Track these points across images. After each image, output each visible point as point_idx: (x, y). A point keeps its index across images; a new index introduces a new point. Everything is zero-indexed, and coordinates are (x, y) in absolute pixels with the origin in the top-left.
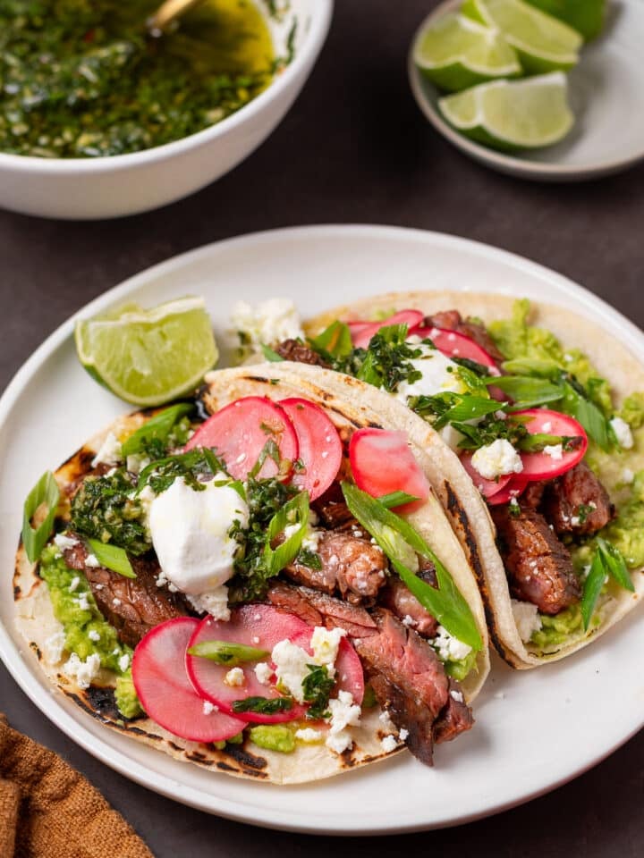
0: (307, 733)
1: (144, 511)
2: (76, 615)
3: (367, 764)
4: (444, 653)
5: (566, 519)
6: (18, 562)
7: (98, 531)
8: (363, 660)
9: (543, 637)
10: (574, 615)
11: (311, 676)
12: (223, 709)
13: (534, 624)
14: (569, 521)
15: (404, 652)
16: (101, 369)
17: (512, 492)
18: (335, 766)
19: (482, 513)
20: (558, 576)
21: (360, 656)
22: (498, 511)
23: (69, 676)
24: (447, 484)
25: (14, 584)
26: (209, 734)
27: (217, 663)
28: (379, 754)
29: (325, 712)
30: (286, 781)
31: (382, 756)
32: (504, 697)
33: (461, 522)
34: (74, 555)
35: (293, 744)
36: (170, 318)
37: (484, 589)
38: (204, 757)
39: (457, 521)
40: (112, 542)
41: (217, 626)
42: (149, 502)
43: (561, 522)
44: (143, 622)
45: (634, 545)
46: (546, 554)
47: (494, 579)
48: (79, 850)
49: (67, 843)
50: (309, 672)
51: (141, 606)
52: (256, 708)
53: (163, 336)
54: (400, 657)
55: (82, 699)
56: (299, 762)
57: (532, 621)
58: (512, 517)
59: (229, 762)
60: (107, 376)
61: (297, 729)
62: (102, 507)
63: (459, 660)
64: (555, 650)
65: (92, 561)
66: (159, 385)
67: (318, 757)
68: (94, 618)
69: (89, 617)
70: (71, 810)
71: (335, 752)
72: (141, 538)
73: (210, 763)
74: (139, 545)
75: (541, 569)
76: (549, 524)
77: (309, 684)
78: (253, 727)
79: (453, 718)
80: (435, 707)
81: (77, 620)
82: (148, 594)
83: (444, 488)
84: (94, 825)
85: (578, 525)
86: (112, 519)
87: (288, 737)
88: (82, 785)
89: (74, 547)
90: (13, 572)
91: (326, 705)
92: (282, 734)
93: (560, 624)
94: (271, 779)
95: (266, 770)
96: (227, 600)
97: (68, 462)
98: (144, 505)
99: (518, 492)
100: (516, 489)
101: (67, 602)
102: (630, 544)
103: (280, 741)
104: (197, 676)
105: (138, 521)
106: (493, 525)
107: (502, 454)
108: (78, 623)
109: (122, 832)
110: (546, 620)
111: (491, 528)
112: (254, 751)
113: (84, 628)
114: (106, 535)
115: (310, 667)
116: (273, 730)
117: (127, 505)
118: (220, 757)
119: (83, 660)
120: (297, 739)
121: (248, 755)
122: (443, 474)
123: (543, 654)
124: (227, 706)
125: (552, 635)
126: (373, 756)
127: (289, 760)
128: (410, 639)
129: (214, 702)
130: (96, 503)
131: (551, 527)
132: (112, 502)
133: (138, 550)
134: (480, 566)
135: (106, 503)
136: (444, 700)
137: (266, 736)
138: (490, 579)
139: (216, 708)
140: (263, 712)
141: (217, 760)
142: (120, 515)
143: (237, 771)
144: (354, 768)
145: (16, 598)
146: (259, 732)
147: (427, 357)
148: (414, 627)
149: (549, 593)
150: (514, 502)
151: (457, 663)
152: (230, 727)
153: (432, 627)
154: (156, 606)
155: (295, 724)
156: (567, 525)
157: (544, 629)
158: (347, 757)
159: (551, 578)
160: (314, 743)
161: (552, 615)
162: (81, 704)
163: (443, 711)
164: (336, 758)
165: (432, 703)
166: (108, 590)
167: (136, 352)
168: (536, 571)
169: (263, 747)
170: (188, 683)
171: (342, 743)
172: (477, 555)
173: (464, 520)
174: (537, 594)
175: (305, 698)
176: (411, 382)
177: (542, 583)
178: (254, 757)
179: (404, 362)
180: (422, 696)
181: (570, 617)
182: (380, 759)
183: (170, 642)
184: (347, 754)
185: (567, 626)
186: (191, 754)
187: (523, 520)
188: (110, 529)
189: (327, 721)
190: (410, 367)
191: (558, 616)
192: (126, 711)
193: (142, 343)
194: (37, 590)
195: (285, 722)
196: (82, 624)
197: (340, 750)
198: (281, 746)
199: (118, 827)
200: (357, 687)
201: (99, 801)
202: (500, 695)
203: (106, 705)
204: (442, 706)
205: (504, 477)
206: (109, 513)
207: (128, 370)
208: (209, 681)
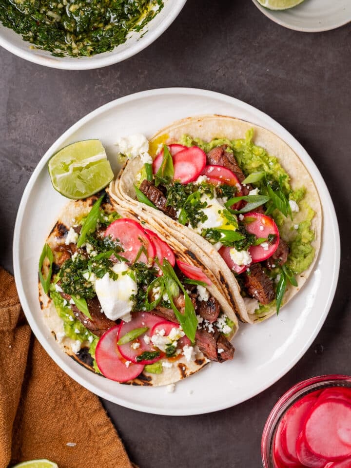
0: (166, 364)
1: (93, 284)
3: (191, 375)
5: (270, 266)
6: (39, 289)
9: (260, 311)
12: (133, 362)
18: (179, 378)
19: (235, 284)
24: (220, 272)
25: (39, 300)
30: (160, 385)
33: (226, 287)
40: (81, 298)
42: (95, 281)
45: (298, 265)
50: (168, 347)
52: (146, 359)
55: (76, 357)
56: (165, 376)
57: (256, 306)
59: (137, 381)
61: (162, 362)
64: (265, 315)
65: (72, 302)
73: (129, 384)
75: (259, 293)
78: (146, 367)
82: (98, 317)
83: (219, 275)
87: (159, 367)
89: (63, 292)
90: (38, 295)
92: (157, 367)
94: (154, 385)
95: (152, 382)
97: (53, 231)
101: (63, 314)
102: (296, 265)
103: (156, 370)
105: (91, 288)
106: (239, 287)
107: (243, 258)
108: (70, 324)
110: (261, 304)
112: (146, 374)
113: (72, 326)
114: (78, 297)
118: (134, 381)
119: (75, 342)
120: (162, 367)
121: (145, 376)
122: (219, 267)
123: (260, 318)
124: (134, 359)
125: (263, 310)
126: (194, 372)
127: (161, 376)
129: (130, 360)
131: (264, 272)
134: (234, 302)
139: (131, 362)
141: (132, 382)
143: (140, 385)
144: (186, 377)
145: (42, 308)
146: (149, 367)
147: (210, 206)
150: (248, 270)
156: (270, 269)
157: (260, 308)
160: (170, 368)
162: (75, 360)
167: (78, 183)
169: (150, 373)
170: (118, 354)
173: (227, 286)
175: (167, 352)
176: (203, 222)
178: (147, 377)
179: (199, 211)
183: (109, 340)
184: (183, 372)
185: (269, 306)
190: (202, 214)
194: (50, 305)
195: (158, 361)
202: (243, 334)
203: (85, 358)
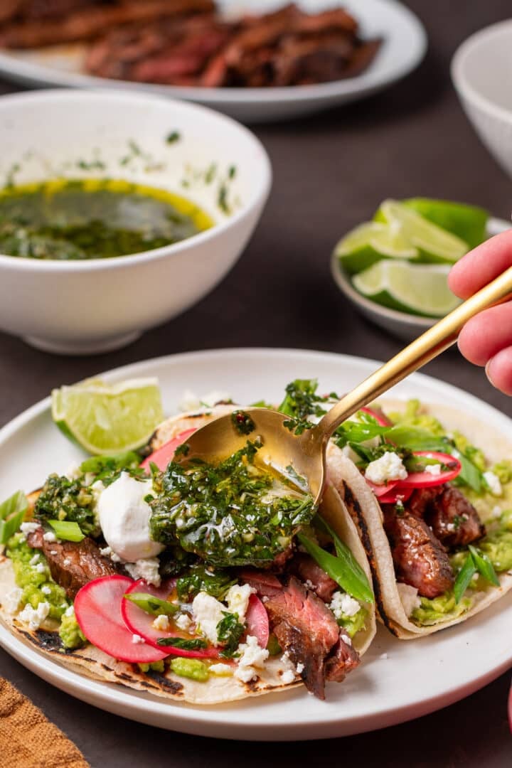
0: (219, 667)
1: (95, 499)
2: (32, 576)
3: (268, 691)
4: (338, 613)
5: (443, 525)
7: (56, 511)
8: (269, 612)
9: (422, 613)
10: (449, 599)
11: (224, 620)
12: (149, 642)
13: (415, 602)
14: (446, 527)
15: (303, 606)
16: (71, 424)
17: (398, 496)
18: (241, 692)
19: (373, 504)
20: (435, 559)
21: (267, 609)
22: (387, 508)
23: (23, 621)
24: (344, 482)
26: (135, 656)
27: (147, 613)
28: (278, 684)
29: (235, 653)
30: (198, 701)
31: (281, 686)
32: (388, 658)
33: (355, 510)
34: (35, 536)
35: (206, 674)
36: (129, 391)
37: (373, 563)
38: (130, 677)
39: (352, 509)
40: (67, 519)
41: (149, 589)
42: (99, 492)
43: (439, 527)
44: (86, 577)
45: (500, 554)
46: (425, 542)
47: (381, 555)
48: (19, 747)
49: (9, 742)
50: (223, 617)
51: (87, 567)
52: (177, 644)
53: (123, 404)
54: (299, 610)
55: (32, 635)
56: (211, 687)
57: (413, 600)
58: (398, 516)
59: (151, 682)
60: (75, 429)
61: (211, 664)
62: (60, 495)
63: (349, 617)
64: (433, 624)
65: (49, 536)
66: (116, 440)
67: (227, 685)
68: (47, 582)
69: (43, 579)
70: (15, 721)
71: (242, 681)
72: (91, 519)
73: (135, 682)
74: (90, 526)
75: (421, 555)
76: (429, 526)
77: (223, 627)
78: (173, 659)
79: (342, 655)
80: (327, 643)
81: (33, 580)
82: (93, 558)
83: (342, 485)
84: (33, 732)
85: (453, 530)
86: (69, 503)
87: (202, 668)
88: (26, 705)
89: (36, 531)
91: (236, 648)
92: (197, 665)
93: (437, 604)
94: (186, 698)
95: (183, 691)
96: (158, 566)
98: (95, 494)
99: (403, 496)
100: (401, 494)
101: (27, 568)
102: (497, 553)
103: (195, 670)
104: (129, 618)
105: (90, 506)
106: (381, 513)
107: (390, 463)
108: (35, 583)
109: (57, 736)
110: (425, 601)
111: (380, 515)
112: (173, 678)
113: (40, 587)
114: (62, 514)
115: (224, 613)
116: (189, 661)
117: (81, 492)
118: (144, 679)
119: (35, 608)
120: (209, 672)
121: (168, 680)
122: (342, 476)
123: (422, 626)
124: (152, 640)
125: (430, 613)
126: (274, 685)
127: (202, 687)
128: (309, 597)
129: (142, 636)
130: (57, 491)
131: (431, 528)
132: (69, 490)
133: (88, 529)
134: (369, 542)
135: (64, 492)
136: (336, 640)
137: (184, 665)
138: (378, 555)
139: (143, 640)
140: (182, 648)
141: (142, 681)
142: (75, 500)
143: (157, 689)
144: (257, 694)
146: (178, 664)
148: (314, 590)
149: (427, 573)
150: (400, 503)
151: (348, 621)
152: (154, 654)
153: (328, 592)
154: (99, 567)
155: (209, 661)
156: (444, 529)
157: (423, 607)
158: (252, 686)
159: (429, 561)
160: (224, 675)
161: (431, 598)
162: (31, 639)
163: (335, 647)
164: (242, 686)
165: (324, 640)
166: (61, 556)
167: (99, 412)
168: (416, 556)
169: (181, 675)
170: (121, 621)
171: (247, 675)
172: (367, 534)
173: (358, 509)
174: (418, 578)
175: (219, 639)
177: (422, 565)
178: (173, 682)
179: (314, 404)
180: (316, 634)
181: (445, 600)
182: (279, 690)
183: (108, 591)
184: (251, 683)
185: (443, 606)
186: (119, 673)
187: (407, 518)
188: (65, 509)
189: (236, 660)
190: (318, 407)
191: (435, 599)
192: (67, 642)
193: (105, 407)
194: (2, 565)
195: (201, 658)
196: (38, 584)
197: (246, 679)
198: (196, 674)
199: (53, 732)
200: (263, 633)
201: (39, 716)
202: (385, 655)
203: (52, 642)
204: (333, 644)
205: (392, 482)
206: (66, 498)
207: (92, 426)
208: (137, 623)
